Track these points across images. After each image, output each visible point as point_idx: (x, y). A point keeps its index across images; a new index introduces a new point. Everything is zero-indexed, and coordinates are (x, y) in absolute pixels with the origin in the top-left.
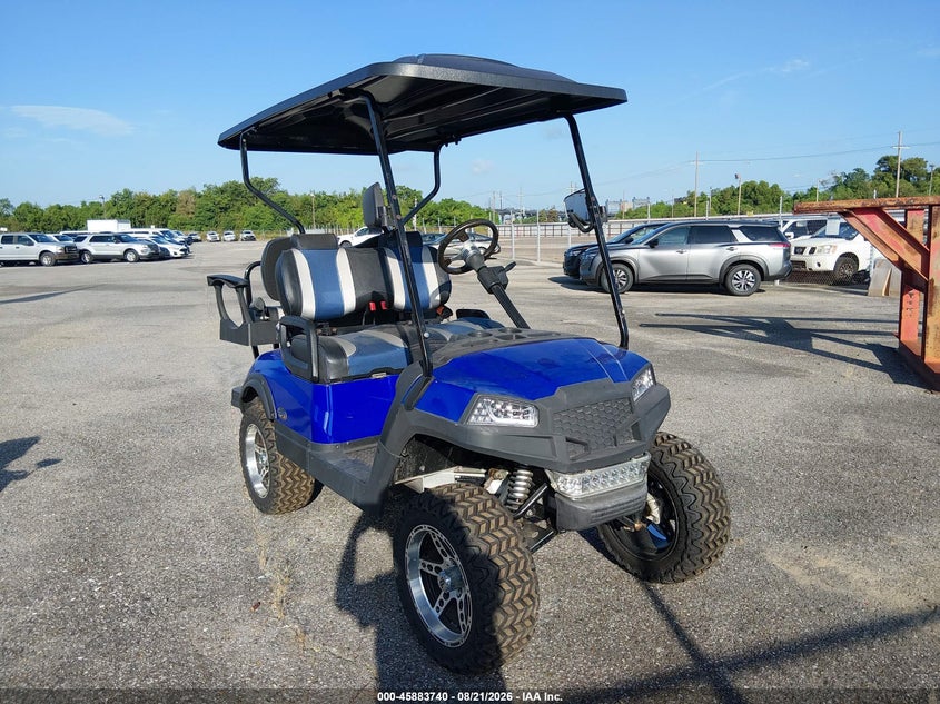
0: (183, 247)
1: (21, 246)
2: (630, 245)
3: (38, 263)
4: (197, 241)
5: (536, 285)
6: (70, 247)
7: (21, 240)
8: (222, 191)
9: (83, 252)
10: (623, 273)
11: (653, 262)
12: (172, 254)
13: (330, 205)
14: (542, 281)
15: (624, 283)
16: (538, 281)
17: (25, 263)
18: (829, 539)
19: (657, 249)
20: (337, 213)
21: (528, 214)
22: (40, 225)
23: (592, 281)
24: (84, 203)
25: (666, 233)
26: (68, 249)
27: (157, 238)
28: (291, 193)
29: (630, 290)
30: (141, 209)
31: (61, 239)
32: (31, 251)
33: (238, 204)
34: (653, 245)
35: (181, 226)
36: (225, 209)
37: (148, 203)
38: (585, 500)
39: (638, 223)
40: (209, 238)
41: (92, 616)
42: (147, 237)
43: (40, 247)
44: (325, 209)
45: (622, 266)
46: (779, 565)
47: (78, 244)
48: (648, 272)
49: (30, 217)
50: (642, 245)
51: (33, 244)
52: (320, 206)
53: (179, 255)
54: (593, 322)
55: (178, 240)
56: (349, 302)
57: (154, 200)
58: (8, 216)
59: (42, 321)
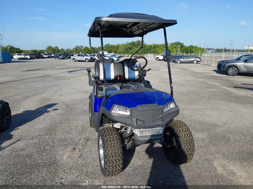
0: (118, 58)
1: (82, 57)
2: (239, 61)
3: (85, 61)
4: (123, 57)
5: (207, 72)
6: (92, 58)
7: (82, 56)
8: (130, 44)
9: (95, 59)
10: (235, 70)
11: (245, 67)
12: (115, 60)
13: (157, 47)
14: (211, 71)
15: (235, 73)
16: (209, 71)
17: (82, 61)
18: (240, 161)
19: (247, 63)
20: (159, 49)
21: (217, 50)
22: (89, 52)
23: (225, 72)
24: (98, 47)
25: (251, 58)
26: (91, 58)
27: (112, 56)
28: (147, 44)
29: (237, 75)
30: (111, 48)
31: (91, 56)
32: (83, 58)
33: (134, 47)
34: (246, 61)
35: (120, 53)
36: (130, 49)
37: (113, 47)
38: (140, 137)
39: (244, 54)
40: (126, 56)
41: (42, 145)
42: (110, 56)
43: (86, 57)
44: (156, 48)
45: (234, 67)
46: (215, 165)
47: (94, 57)
48: (243, 70)
49: (87, 50)
50: (242, 61)
51: (84, 57)
52: (154, 48)
53: (116, 60)
54: (217, 84)
55: (117, 57)
56: (112, 77)
57: (114, 46)
58: (82, 49)
59: (77, 75)
